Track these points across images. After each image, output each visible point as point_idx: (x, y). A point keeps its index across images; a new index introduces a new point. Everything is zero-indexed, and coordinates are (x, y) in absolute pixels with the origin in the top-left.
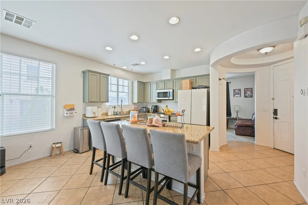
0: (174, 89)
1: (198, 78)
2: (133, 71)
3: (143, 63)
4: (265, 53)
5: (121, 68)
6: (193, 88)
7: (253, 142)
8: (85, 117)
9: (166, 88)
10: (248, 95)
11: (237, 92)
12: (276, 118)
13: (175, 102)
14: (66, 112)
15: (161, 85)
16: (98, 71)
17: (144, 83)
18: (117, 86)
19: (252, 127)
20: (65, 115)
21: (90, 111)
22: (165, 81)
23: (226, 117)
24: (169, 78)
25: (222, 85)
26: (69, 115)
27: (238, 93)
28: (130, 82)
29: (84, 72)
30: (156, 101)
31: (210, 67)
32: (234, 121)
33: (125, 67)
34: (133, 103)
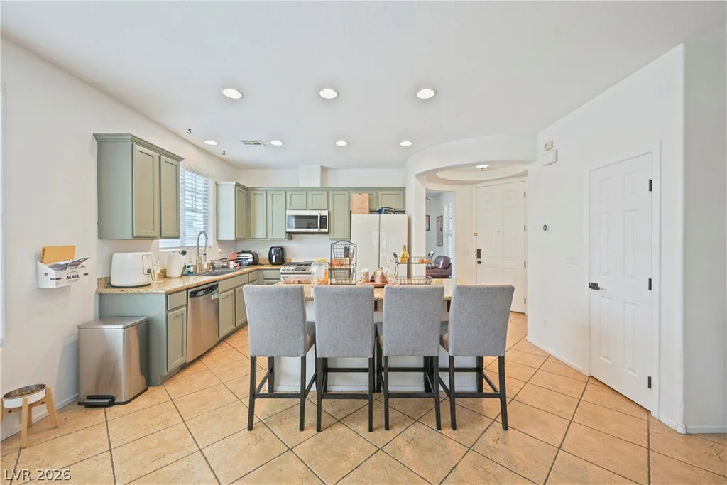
0: (331, 209)
1: (379, 193)
3: (277, 143)
4: (482, 168)
6: (372, 212)
8: (110, 285)
9: (310, 207)
12: (479, 262)
13: (331, 239)
14: (53, 273)
15: (299, 200)
20: (51, 284)
22: (307, 190)
24: (318, 185)
26: (62, 283)
28: (212, 182)
30: (284, 236)
33: (210, 143)
34: (218, 240)
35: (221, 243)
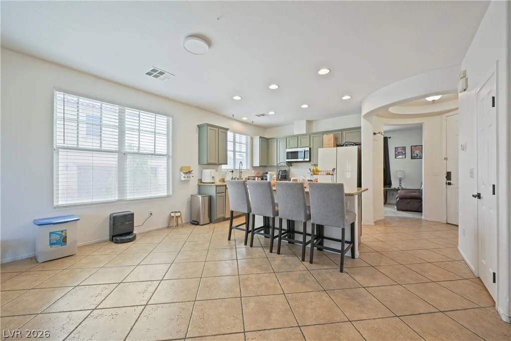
0: (311, 147)
1: (344, 132)
2: (254, 123)
3: (272, 113)
4: (433, 101)
5: (239, 120)
6: (338, 146)
7: (420, 217)
8: (201, 182)
9: (299, 146)
10: (416, 155)
11: (400, 151)
12: (450, 184)
13: (312, 165)
14: (183, 175)
15: (293, 142)
16: (216, 125)
17: (267, 139)
18: (234, 144)
19: (419, 199)
20: (183, 179)
21: (208, 175)
22: (297, 136)
23: (383, 188)
24: (304, 132)
25: (377, 140)
26: (186, 179)
27: (402, 152)
28: (249, 137)
29: (200, 127)
30: (286, 164)
31: (362, 118)
32: (395, 193)
33: (245, 119)
34: (252, 167)
35: (254, 168)
